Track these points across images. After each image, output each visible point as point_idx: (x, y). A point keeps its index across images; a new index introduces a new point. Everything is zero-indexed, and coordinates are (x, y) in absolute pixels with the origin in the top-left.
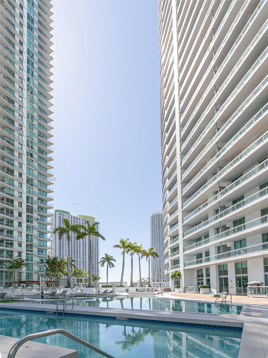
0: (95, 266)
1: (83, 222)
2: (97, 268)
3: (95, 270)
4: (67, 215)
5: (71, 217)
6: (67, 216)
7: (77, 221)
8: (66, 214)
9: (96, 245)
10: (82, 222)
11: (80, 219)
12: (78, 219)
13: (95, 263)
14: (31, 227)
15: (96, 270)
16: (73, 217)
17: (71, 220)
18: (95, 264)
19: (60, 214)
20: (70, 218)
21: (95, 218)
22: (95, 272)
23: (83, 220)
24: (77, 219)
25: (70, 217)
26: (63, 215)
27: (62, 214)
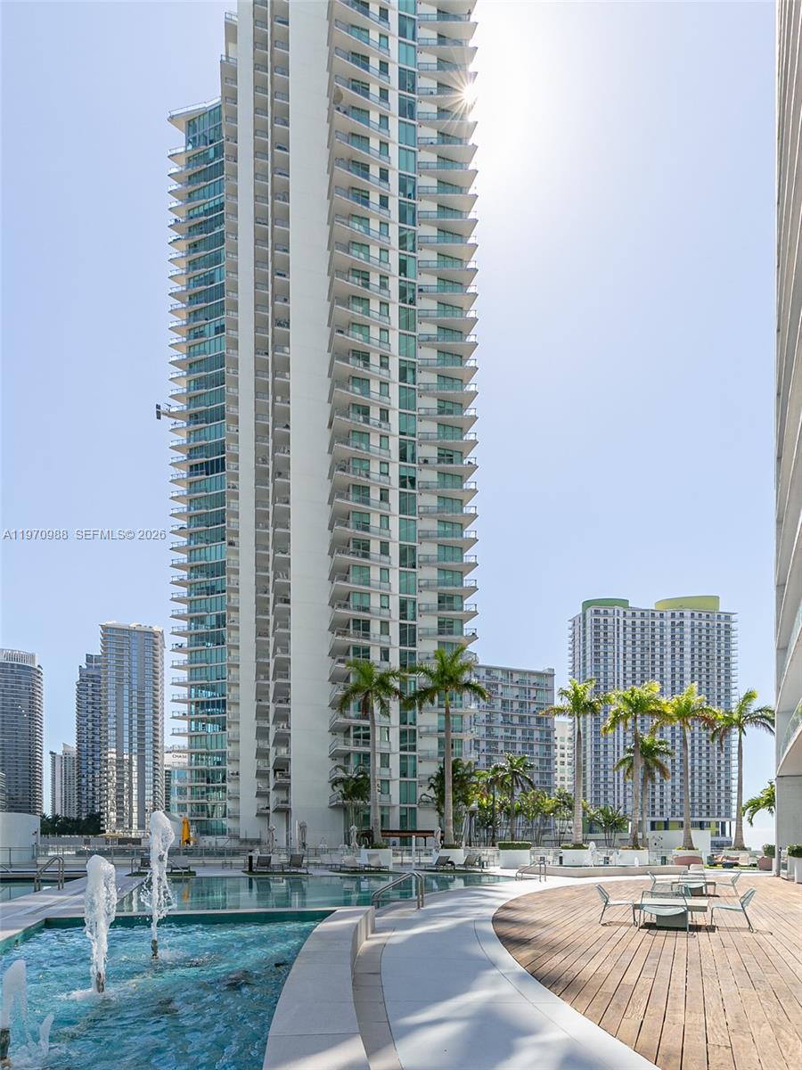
0: (719, 775)
1: (673, 623)
2: (726, 781)
3: (719, 788)
4: (618, 612)
5: (634, 614)
6: (618, 615)
7: (653, 623)
8: (616, 608)
9: (722, 697)
10: (670, 623)
11: (662, 615)
12: (657, 614)
13: (719, 762)
14: (413, 683)
15: (723, 788)
16: (638, 614)
17: (634, 623)
18: (719, 768)
19: (597, 612)
20: (629, 618)
21: (718, 598)
22: (719, 794)
23: (673, 615)
24: (653, 615)
25: (629, 613)
26: (606, 612)
27: (602, 611)
